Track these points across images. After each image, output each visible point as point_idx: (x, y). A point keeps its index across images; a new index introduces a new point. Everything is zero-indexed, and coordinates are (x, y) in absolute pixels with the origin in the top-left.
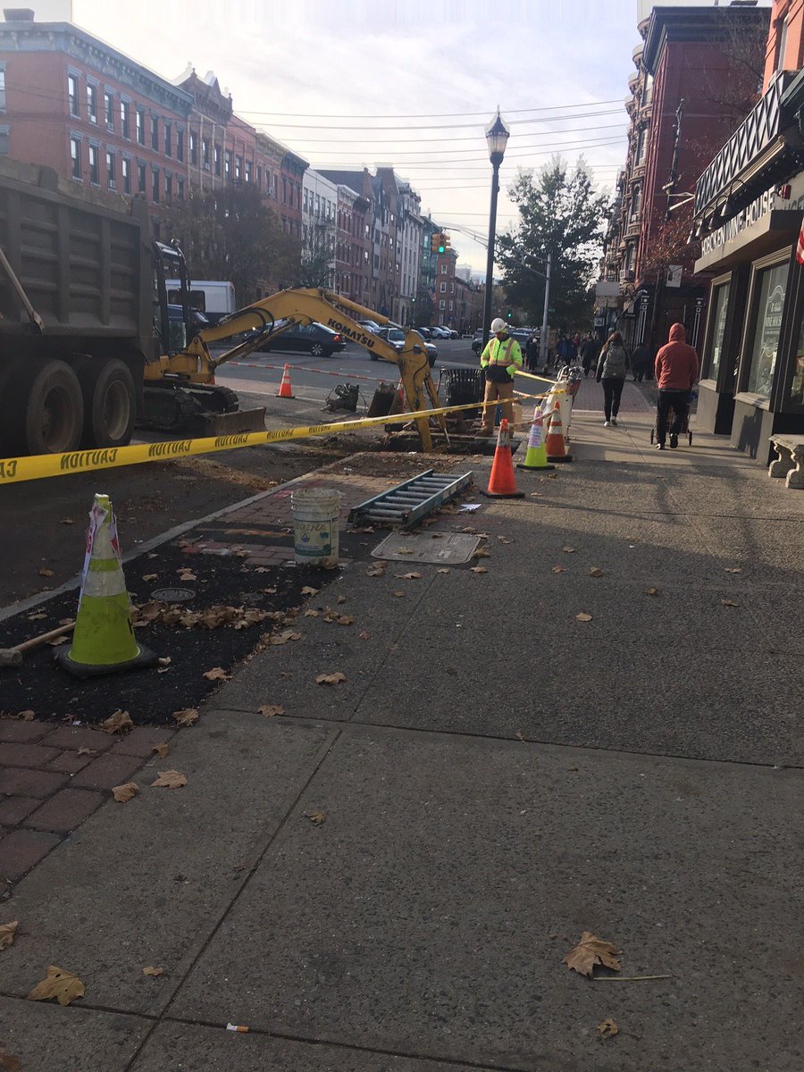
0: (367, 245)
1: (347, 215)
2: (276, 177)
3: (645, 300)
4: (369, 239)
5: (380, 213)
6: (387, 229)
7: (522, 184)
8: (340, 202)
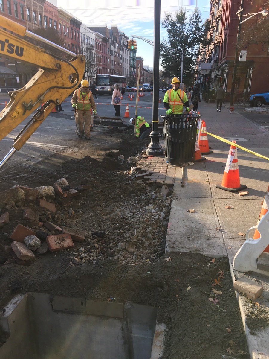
0: (108, 56)
1: (99, 44)
2: (68, 28)
3: (227, 69)
4: (109, 54)
5: (113, 44)
6: (116, 50)
7: (167, 19)
8: (96, 39)
